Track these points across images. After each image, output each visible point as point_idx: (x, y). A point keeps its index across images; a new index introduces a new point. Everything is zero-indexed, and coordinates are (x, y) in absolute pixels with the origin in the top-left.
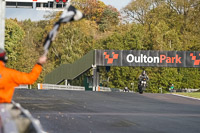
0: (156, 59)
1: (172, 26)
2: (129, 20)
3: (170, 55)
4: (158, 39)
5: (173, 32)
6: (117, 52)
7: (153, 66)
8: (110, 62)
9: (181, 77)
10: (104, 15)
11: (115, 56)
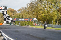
0: (23, 20)
1: (26, 14)
2: (18, 13)
4: (24, 16)
5: (26, 15)
8: (15, 20)
9: (28, 23)
10: (14, 12)
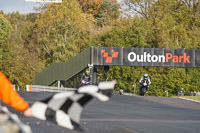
0: (161, 58)
3: (178, 53)
4: (164, 35)
6: (117, 50)
7: (158, 66)
8: (109, 61)
10: (102, 7)
11: (115, 55)
